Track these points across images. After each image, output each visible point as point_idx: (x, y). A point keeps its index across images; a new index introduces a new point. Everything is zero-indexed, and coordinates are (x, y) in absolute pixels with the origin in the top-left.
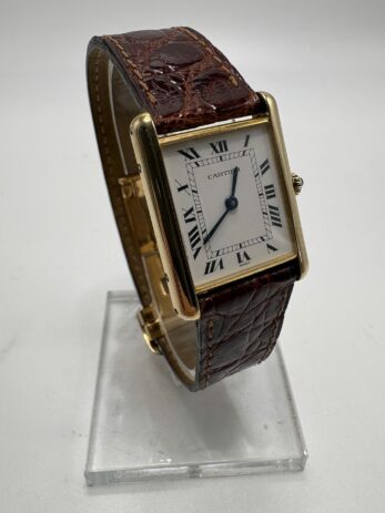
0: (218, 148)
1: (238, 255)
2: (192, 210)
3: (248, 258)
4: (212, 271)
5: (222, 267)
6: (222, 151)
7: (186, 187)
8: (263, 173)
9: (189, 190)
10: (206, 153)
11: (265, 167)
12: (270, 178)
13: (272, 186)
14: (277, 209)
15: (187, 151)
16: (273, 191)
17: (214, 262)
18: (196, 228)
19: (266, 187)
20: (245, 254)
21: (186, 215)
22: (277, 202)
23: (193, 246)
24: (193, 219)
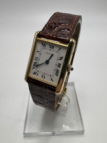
0: (51, 47)
1: (43, 75)
2: (37, 58)
3: (44, 78)
4: (35, 74)
5: (37, 75)
6: (52, 48)
7: (39, 52)
8: (60, 60)
9: (39, 53)
10: (47, 47)
11: (61, 58)
12: (62, 62)
13: (61, 64)
14: (59, 71)
15: (44, 44)
16: (60, 66)
17: (36, 73)
18: (36, 62)
19: (59, 64)
20: (44, 76)
21: (35, 58)
22: (60, 69)
23: (34, 66)
24: (37, 60)
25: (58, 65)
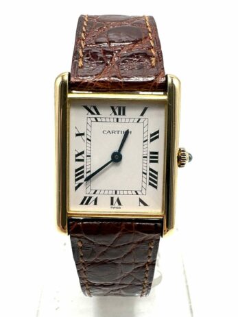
0: (117, 112)
1: (112, 199)
2: (83, 153)
3: (120, 204)
4: (87, 204)
5: (96, 204)
6: (120, 114)
7: (83, 134)
8: (152, 140)
9: (84, 137)
10: (106, 113)
11: (155, 136)
12: (159, 146)
13: (157, 153)
14: (156, 173)
15: (92, 107)
16: (157, 157)
17: (90, 198)
18: (83, 167)
19: (151, 153)
20: (118, 200)
21: (77, 156)
22: (159, 167)
23: (76, 180)
24: (82, 160)
25: (151, 157)
